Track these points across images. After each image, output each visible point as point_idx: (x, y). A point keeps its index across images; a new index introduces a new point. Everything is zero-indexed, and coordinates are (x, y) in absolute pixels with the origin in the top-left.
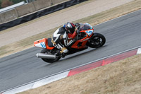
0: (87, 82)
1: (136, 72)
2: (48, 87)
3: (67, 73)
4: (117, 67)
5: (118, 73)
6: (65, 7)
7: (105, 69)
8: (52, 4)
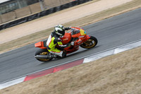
0: (40, 86)
1: (81, 79)
2: (6, 90)
3: (24, 78)
4: (66, 74)
5: (65, 79)
6: (27, 21)
7: (56, 75)
8: (16, 18)
